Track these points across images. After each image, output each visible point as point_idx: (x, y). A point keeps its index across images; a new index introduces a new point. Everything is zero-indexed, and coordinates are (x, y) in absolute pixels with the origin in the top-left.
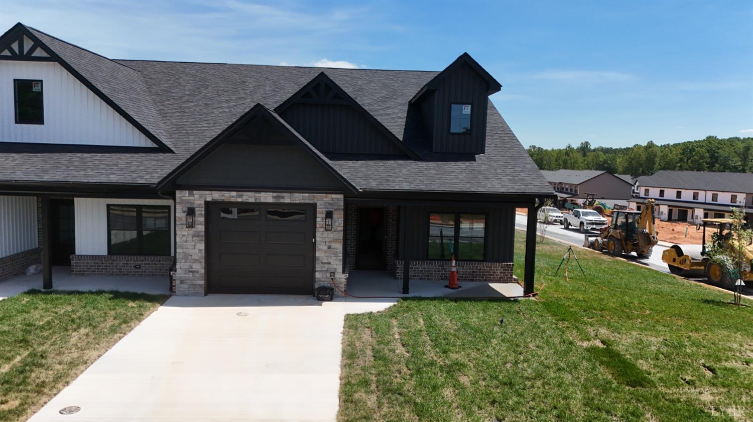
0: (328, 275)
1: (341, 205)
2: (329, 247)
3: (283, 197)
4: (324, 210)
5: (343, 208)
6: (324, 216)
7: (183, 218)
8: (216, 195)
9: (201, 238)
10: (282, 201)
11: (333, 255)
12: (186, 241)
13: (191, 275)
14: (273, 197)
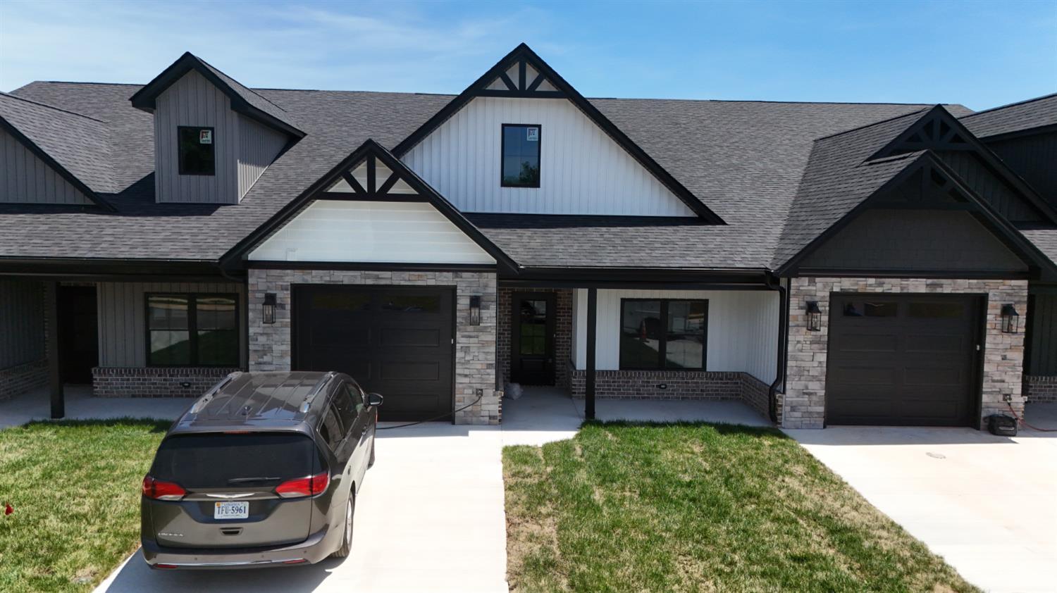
0: (1001, 398)
1: (1024, 296)
2: (1004, 358)
3: (941, 286)
4: (999, 304)
5: (1026, 299)
6: (999, 312)
7: (799, 317)
8: (847, 284)
9: (821, 346)
10: (939, 290)
11: (1010, 370)
12: (801, 351)
13: (806, 398)
14: (927, 285)
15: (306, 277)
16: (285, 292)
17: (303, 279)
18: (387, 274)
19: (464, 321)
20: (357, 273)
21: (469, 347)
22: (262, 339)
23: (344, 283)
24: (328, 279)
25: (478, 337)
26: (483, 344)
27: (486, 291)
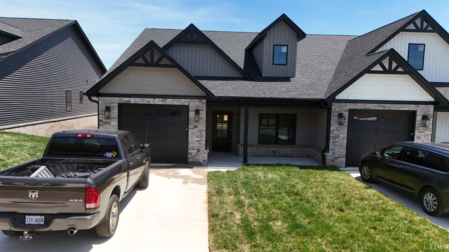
15: (355, 106)
16: (346, 112)
17: (354, 107)
18: (388, 105)
19: (419, 126)
20: (376, 105)
21: (420, 137)
22: (336, 132)
23: (371, 109)
24: (364, 107)
25: (424, 133)
26: (426, 135)
27: (429, 113)
